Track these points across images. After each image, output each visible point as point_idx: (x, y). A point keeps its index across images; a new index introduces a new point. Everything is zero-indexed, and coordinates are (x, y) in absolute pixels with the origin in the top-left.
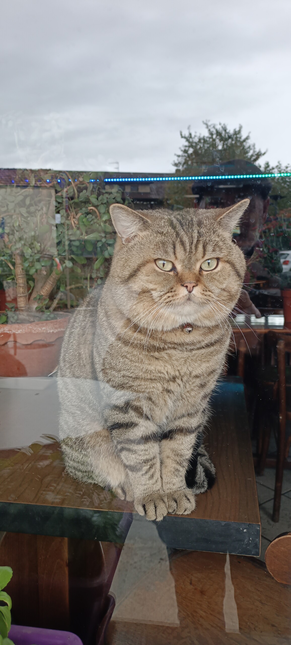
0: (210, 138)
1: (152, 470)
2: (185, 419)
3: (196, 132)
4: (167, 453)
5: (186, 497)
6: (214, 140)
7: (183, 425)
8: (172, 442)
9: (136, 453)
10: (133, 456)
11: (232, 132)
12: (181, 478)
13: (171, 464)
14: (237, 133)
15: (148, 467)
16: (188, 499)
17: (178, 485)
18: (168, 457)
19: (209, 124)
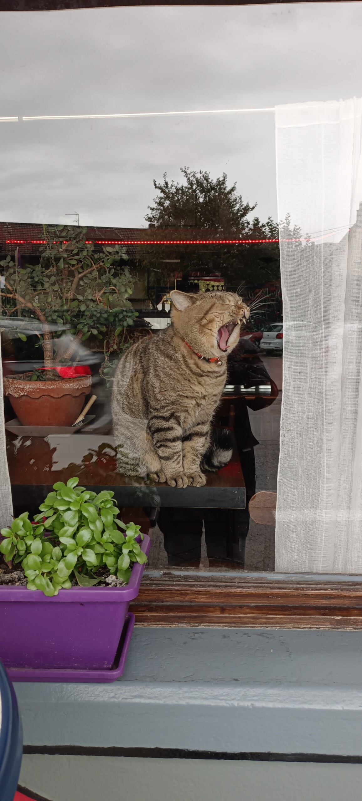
0: (189, 189)
1: (179, 458)
2: (200, 426)
3: (173, 182)
4: (188, 449)
5: (200, 476)
6: (194, 191)
7: (199, 430)
8: (191, 442)
9: (170, 448)
10: (168, 450)
11: (215, 182)
12: (197, 466)
13: (190, 456)
14: (221, 183)
15: (177, 456)
16: (201, 477)
17: (195, 470)
18: (188, 452)
19: (188, 172)
